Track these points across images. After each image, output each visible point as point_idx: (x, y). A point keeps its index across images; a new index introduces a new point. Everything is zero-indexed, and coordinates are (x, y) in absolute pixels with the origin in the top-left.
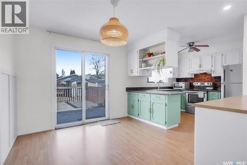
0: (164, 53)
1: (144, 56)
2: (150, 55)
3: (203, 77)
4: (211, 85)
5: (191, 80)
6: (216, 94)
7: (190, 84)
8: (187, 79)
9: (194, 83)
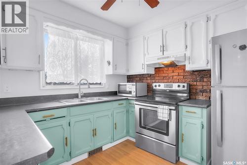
3: (170, 72)
4: (186, 88)
5: (149, 78)
6: (195, 113)
7: (148, 86)
8: (144, 76)
9: (154, 85)
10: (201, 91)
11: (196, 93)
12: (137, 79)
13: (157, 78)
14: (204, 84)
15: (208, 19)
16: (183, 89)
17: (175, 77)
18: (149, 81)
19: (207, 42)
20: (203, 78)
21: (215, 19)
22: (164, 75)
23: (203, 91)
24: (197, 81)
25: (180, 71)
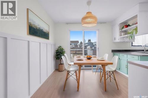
0: (137, 23)
1: (123, 28)
2: (127, 26)
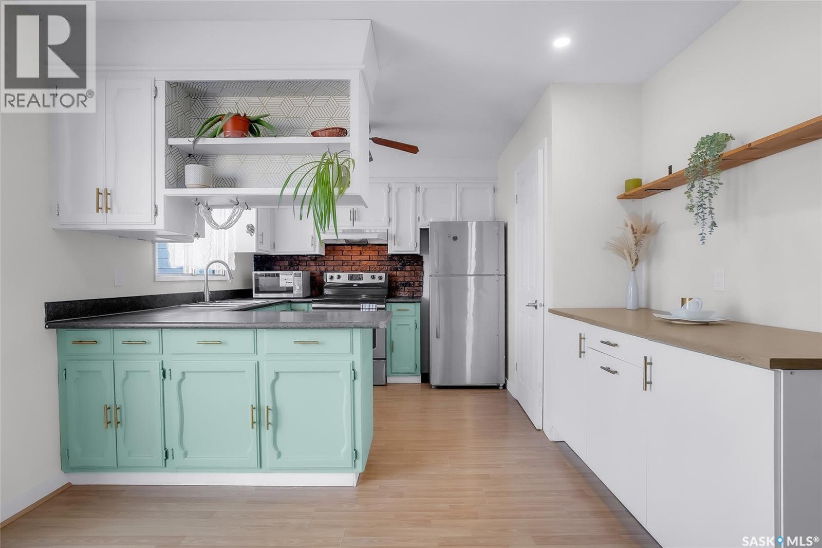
3: (355, 255)
4: (383, 281)
5: (312, 263)
6: (408, 310)
7: (311, 277)
8: (301, 258)
9: (329, 275)
10: (402, 285)
11: (397, 288)
12: (282, 264)
13: (329, 263)
14: (406, 274)
15: (417, 190)
16: (380, 281)
17: (364, 263)
18: (313, 269)
19: (416, 220)
20: (404, 265)
21: (425, 192)
22: (343, 258)
23: (406, 284)
24: (396, 270)
25: (373, 253)
